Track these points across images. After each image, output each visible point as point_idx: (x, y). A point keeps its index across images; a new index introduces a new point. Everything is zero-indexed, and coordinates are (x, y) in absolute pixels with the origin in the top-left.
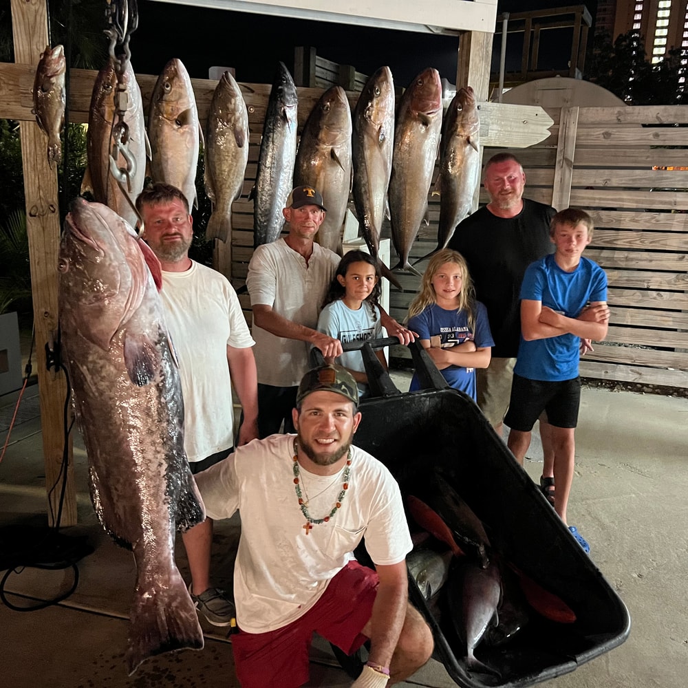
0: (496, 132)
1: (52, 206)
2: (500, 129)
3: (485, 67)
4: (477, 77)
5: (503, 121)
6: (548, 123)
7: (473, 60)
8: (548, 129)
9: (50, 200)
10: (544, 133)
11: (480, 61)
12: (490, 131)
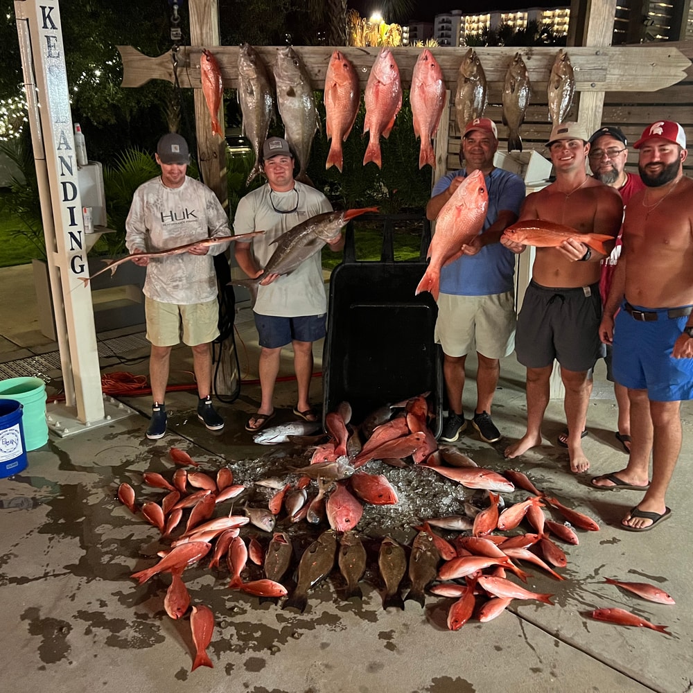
0: (618, 76)
1: (215, 153)
2: (622, 73)
3: (609, 10)
4: (599, 21)
5: (627, 64)
6: (683, 64)
7: (595, 5)
8: (683, 71)
9: (214, 148)
10: (679, 74)
11: (603, 4)
12: (608, 76)
